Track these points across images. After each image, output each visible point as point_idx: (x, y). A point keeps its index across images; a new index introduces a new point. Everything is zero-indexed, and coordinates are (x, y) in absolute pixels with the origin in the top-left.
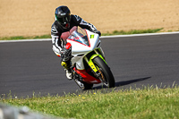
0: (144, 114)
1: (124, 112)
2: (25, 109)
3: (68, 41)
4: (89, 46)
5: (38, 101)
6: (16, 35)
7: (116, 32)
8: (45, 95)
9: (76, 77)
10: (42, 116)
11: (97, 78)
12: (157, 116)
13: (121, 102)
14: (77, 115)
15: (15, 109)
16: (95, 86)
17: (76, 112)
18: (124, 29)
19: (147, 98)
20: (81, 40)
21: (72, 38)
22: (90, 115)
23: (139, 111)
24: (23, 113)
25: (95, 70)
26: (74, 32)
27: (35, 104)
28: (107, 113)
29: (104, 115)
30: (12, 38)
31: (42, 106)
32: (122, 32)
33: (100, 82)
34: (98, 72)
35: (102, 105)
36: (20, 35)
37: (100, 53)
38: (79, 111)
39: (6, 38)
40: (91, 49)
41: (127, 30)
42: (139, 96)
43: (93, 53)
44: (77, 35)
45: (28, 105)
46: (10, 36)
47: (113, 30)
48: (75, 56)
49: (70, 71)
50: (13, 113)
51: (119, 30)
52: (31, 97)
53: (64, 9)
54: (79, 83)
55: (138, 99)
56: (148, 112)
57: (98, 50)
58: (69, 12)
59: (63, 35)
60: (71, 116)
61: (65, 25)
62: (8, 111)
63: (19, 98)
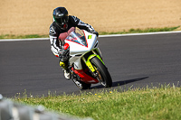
0: (161, 112)
1: (141, 111)
2: (40, 108)
3: (66, 41)
4: (87, 46)
5: (54, 100)
6: (31, 33)
7: (132, 31)
8: (61, 94)
9: (73, 76)
10: (57, 116)
11: (95, 78)
12: (174, 115)
13: (138, 101)
14: (94, 114)
15: (30, 108)
16: (92, 85)
17: (92, 111)
18: (141, 27)
19: (164, 97)
20: (79, 40)
21: (70, 38)
22: (106, 114)
23: (156, 110)
24: (38, 112)
25: (93, 70)
26: (72, 33)
27: (51, 103)
28: (124, 112)
29: (121, 114)
30: (28, 37)
31: (58, 105)
32: (139, 31)
33: (97, 82)
34: (95, 72)
35: (118, 104)
36: (35, 33)
37: (98, 53)
38: (95, 110)
39: (21, 37)
40: (88, 49)
41: (144, 28)
42: (155, 95)
43: (90, 53)
44: (75, 36)
45: (43, 104)
46: (25, 34)
47: (130, 28)
48: (73, 56)
49: (68, 71)
50: (28, 113)
51: (135, 28)
52: (47, 96)
53: (62, 10)
54: (77, 83)
55: (155, 97)
56: (165, 111)
57: (95, 51)
58: (67, 13)
59: (61, 35)
60: (87, 115)
61: (62, 26)
62: (23, 110)
63: (34, 97)
